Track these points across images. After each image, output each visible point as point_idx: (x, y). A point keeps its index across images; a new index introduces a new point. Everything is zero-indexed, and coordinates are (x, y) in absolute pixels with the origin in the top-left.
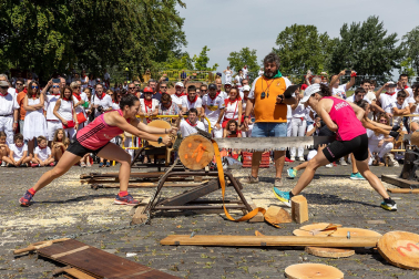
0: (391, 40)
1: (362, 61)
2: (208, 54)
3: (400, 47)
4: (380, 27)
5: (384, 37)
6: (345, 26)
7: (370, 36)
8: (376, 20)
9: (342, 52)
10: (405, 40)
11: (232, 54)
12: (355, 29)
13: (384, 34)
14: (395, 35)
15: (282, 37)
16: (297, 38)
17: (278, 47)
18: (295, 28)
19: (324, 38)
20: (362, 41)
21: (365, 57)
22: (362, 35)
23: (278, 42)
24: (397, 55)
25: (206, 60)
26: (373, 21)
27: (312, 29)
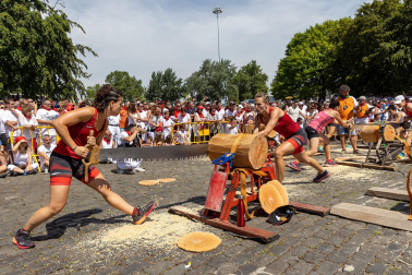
0: (180, 82)
12: (159, 75)
19: (134, 79)
24: (184, 90)
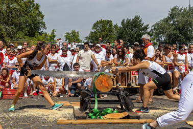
1: (132, 38)
2: (55, 34)
3: (150, 31)
4: (140, 21)
5: (143, 26)
6: (124, 20)
7: (136, 25)
8: (138, 18)
9: (122, 33)
10: (153, 28)
11: (67, 33)
13: (142, 25)
14: (148, 25)
15: (95, 26)
16: (102, 26)
17: (93, 31)
18: (101, 22)
20: (132, 28)
21: (133, 36)
22: (132, 25)
23: (93, 28)
25: (54, 36)
26: (137, 18)
27: (110, 22)
